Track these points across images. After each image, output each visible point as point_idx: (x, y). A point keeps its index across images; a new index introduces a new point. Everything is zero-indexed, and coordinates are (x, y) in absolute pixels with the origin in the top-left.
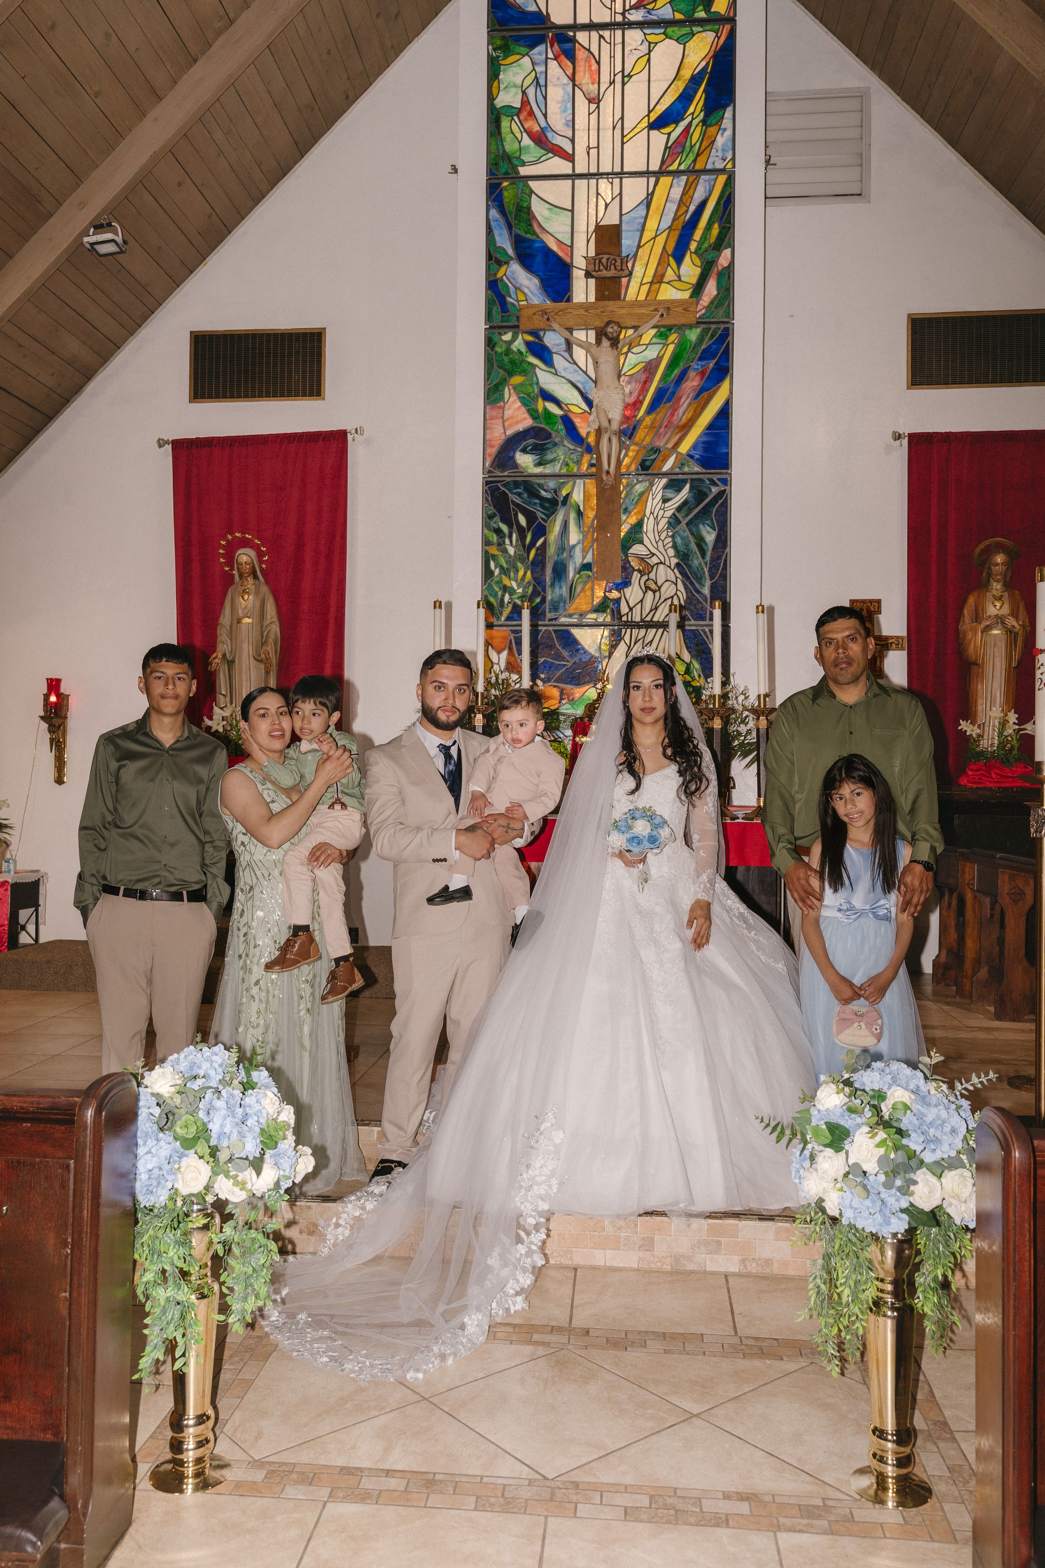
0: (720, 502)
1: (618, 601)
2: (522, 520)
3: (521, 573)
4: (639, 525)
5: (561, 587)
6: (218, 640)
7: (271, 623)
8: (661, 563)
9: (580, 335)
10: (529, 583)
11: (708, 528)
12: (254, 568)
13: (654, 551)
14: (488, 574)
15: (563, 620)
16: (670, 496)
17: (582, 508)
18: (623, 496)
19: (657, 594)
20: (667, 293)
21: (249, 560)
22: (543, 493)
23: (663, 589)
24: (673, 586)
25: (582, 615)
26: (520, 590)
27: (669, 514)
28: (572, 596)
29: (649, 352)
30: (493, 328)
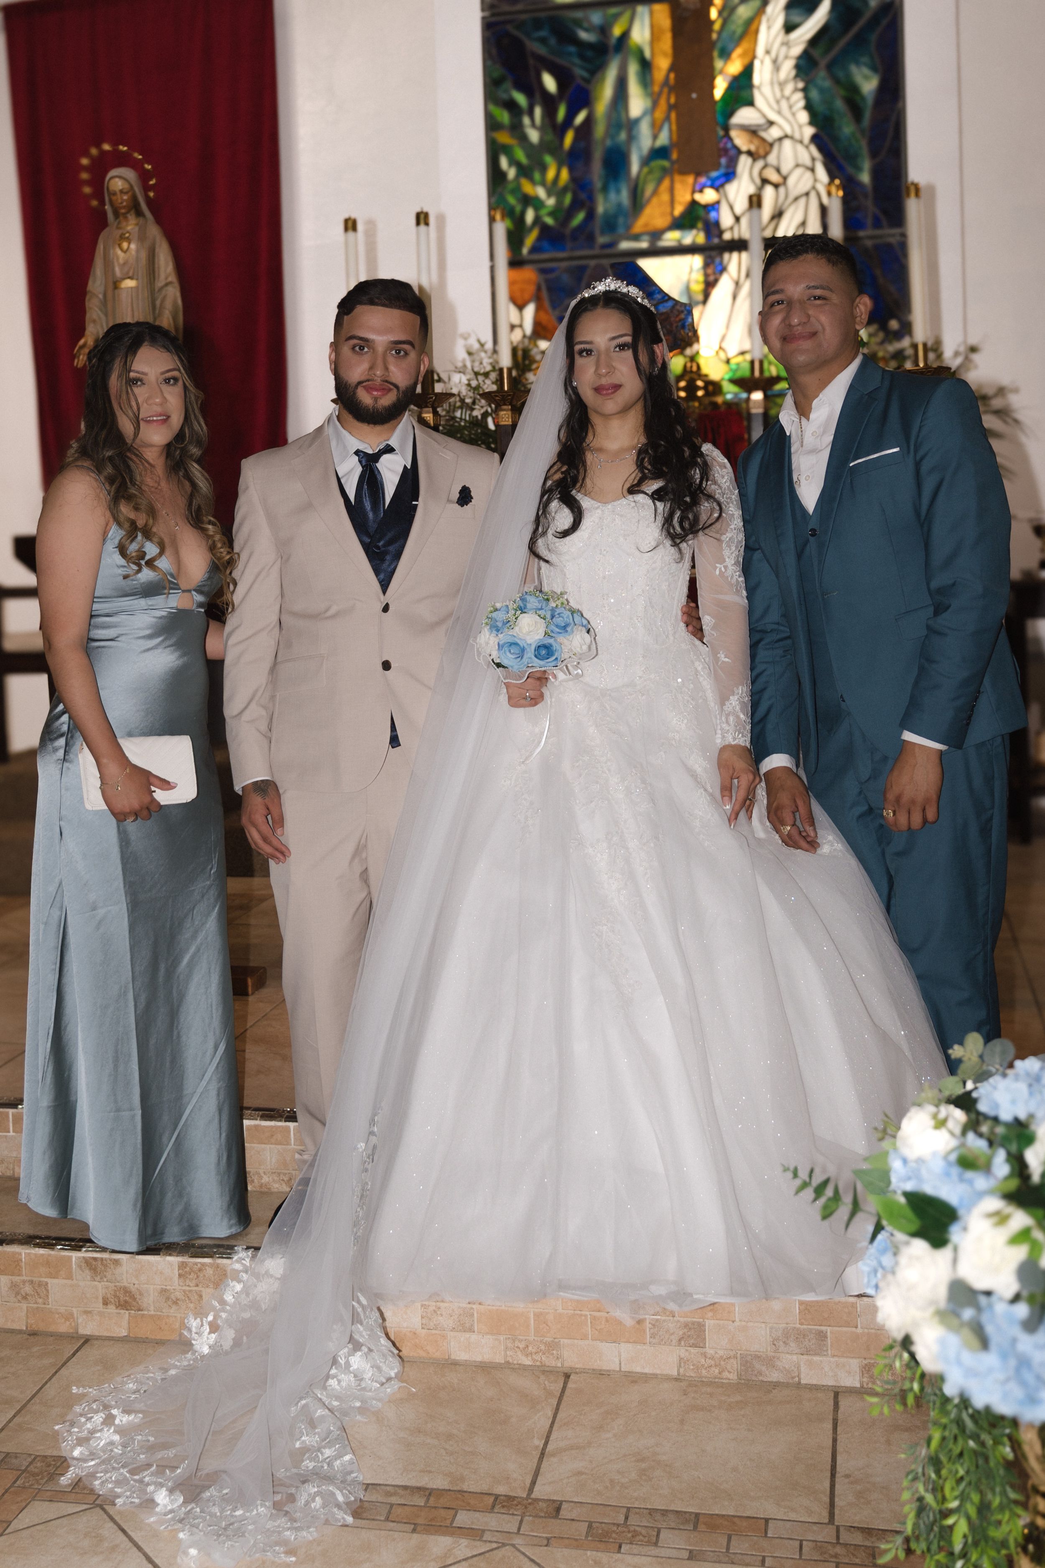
0: (885, 22)
1: (714, 206)
2: (550, 83)
3: (551, 174)
4: (748, 72)
5: (618, 191)
6: (88, 316)
7: (167, 285)
8: (786, 136)
10: (565, 189)
11: (866, 71)
12: (134, 198)
13: (773, 116)
14: (496, 177)
15: (625, 245)
16: (796, 19)
17: (647, 54)
18: (717, 26)
19: (782, 190)
21: (126, 186)
22: (584, 35)
23: (791, 181)
24: (808, 174)
25: (656, 235)
26: (551, 202)
27: (797, 50)
28: (637, 203)
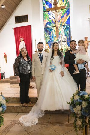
0: (69, 28)
1: (59, 39)
2: (48, 32)
3: (49, 38)
5: (53, 39)
9: (53, 11)
11: (68, 31)
12: (22, 40)
13: (63, 34)
16: (64, 28)
17: (54, 30)
18: (59, 28)
20: (62, 5)
22: (50, 29)
27: (64, 30)
29: (61, 12)
30: (44, 12)
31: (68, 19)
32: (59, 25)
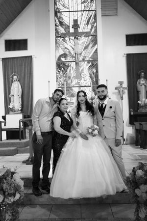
0: (96, 65)
1: (80, 82)
2: (63, 69)
3: (63, 78)
4: (83, 69)
6: (11, 92)
7: (20, 89)
8: (87, 76)
11: (94, 70)
13: (85, 74)
14: (57, 78)
15: (71, 86)
16: (88, 64)
17: (73, 67)
18: (80, 65)
20: (86, 30)
21: (16, 78)
22: (66, 65)
23: (87, 80)
25: (74, 85)
26: (63, 81)
27: (88, 67)
28: (72, 82)
29: (83, 40)
30: (56, 37)
31: (94, 52)
32: (81, 59)
